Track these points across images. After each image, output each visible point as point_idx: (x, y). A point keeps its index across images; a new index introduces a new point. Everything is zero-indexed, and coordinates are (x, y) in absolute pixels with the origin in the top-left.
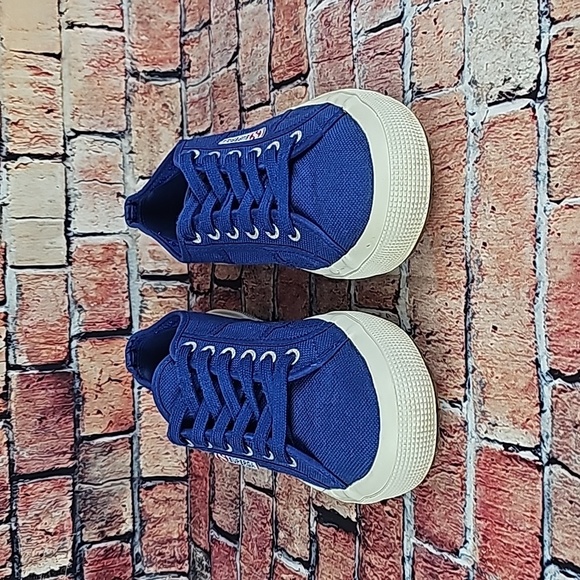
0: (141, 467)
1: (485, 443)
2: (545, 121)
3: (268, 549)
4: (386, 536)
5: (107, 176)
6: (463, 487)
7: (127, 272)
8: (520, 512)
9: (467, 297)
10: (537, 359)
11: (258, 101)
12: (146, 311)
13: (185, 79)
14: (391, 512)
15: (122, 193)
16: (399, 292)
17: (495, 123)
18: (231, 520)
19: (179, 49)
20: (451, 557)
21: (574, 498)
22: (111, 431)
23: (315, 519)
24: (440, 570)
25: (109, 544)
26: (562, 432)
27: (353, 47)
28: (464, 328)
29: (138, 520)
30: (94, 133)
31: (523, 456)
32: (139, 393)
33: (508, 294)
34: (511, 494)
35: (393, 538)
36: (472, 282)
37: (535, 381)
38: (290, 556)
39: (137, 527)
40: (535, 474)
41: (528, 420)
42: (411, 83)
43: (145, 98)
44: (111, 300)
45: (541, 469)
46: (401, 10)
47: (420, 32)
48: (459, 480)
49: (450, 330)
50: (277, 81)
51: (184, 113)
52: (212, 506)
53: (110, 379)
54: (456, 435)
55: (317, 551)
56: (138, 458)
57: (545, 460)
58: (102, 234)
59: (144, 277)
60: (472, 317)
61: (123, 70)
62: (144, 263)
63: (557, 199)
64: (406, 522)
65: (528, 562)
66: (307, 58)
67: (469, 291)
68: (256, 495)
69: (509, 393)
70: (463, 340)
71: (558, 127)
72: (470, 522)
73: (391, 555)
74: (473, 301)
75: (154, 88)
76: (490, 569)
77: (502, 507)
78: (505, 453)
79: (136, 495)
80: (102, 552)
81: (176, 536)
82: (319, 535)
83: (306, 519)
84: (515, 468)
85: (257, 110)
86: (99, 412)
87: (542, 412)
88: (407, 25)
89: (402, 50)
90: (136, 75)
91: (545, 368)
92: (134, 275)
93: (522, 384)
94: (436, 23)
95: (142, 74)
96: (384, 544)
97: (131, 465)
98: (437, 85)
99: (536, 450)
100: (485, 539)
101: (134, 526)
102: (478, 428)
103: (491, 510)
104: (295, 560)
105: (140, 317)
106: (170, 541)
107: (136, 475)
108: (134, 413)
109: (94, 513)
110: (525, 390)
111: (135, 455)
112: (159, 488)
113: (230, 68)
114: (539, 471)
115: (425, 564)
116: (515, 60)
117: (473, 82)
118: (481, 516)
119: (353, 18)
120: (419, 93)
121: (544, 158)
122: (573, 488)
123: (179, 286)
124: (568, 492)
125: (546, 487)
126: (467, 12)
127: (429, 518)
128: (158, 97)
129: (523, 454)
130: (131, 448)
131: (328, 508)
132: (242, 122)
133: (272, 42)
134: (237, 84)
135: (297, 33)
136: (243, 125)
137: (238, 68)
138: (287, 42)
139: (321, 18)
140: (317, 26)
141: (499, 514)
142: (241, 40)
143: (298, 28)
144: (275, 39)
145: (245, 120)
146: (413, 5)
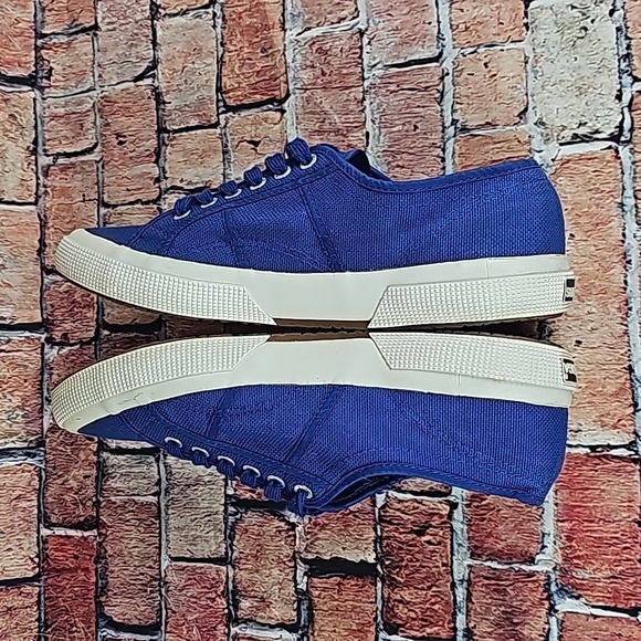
2: (630, 161)
3: (219, 627)
4: (424, 567)
8: (614, 504)
10: (630, 366)
11: (194, 123)
13: (42, 89)
14: (434, 541)
17: (568, 161)
18: (143, 608)
19: (33, 53)
20: (524, 567)
23: (305, 574)
24: (508, 583)
27: (364, 79)
31: (615, 455)
33: (594, 310)
34: (603, 491)
35: (437, 567)
37: (628, 385)
38: (264, 625)
40: (630, 467)
41: (619, 421)
42: (453, 120)
45: (638, 461)
46: (438, 51)
47: (465, 74)
50: (230, 102)
51: (40, 128)
52: (103, 599)
55: (311, 608)
60: (550, 335)
64: (456, 546)
65: (625, 548)
66: (287, 83)
68: (194, 569)
69: (594, 399)
72: (549, 525)
73: (433, 585)
76: (577, 566)
77: (591, 505)
78: (592, 454)
82: (311, 590)
83: (290, 577)
84: (605, 466)
85: (193, 132)
87: (636, 411)
88: (448, 65)
89: (440, 88)
93: (611, 389)
94: (487, 67)
96: (422, 576)
98: (488, 123)
99: (630, 446)
100: (569, 539)
103: (577, 510)
104: (272, 627)
110: (616, 394)
113: (139, 83)
114: (636, 463)
115: (487, 582)
116: (592, 107)
117: (540, 123)
118: (565, 518)
119: (365, 51)
120: (464, 129)
121: (629, 193)
126: (530, 61)
127: (489, 535)
128: (4, 105)
129: (614, 452)
131: (328, 558)
132: (161, 144)
133: (221, 62)
134: (154, 102)
135: (267, 56)
136: (163, 148)
137: (156, 84)
138: (250, 64)
139: (310, 46)
140: (303, 52)
141: (588, 512)
142: (160, 54)
143: (270, 51)
144: (226, 59)
145: (167, 142)
146: (454, 48)
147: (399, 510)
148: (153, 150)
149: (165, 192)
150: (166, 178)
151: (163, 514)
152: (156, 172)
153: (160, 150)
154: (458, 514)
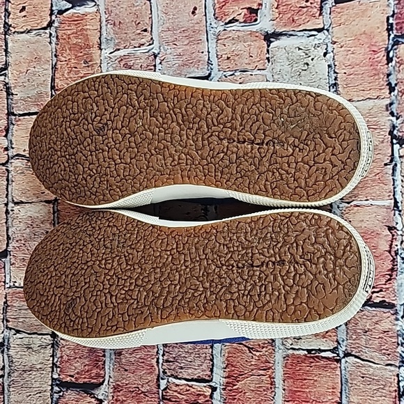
1: (291, 352)
6: (272, 383)
8: (323, 390)
21: (365, 374)
26: (354, 337)
31: (323, 356)
34: (316, 381)
40: (334, 365)
41: (327, 332)
45: (339, 361)
46: (208, 72)
48: (269, 379)
54: (264, 349)
57: (342, 355)
63: (347, 201)
77: (307, 390)
78: (308, 355)
84: (317, 364)
87: (338, 326)
99: (334, 350)
102: (285, 343)
103: (298, 393)
114: (337, 362)
118: (290, 399)
119: (158, 68)
122: (363, 368)
124: (360, 372)
125: (343, 372)
129: (323, 354)
132: (10, 123)
133: (54, 68)
134: (5, 93)
135: (88, 66)
136: (11, 127)
137: (7, 81)
138: (76, 71)
139: (119, 62)
140: (114, 66)
141: (305, 395)
142: (10, 60)
143: (90, 63)
144: (58, 66)
145: (14, 122)
146: (219, 71)
147: (176, 391)
148: (3, 127)
149: (12, 158)
150: (13, 148)
151: (6, 391)
152: (5, 143)
153: (9, 128)
154: (217, 395)
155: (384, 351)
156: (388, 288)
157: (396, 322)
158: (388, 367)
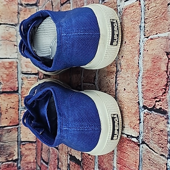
0: (21, 137)
2: (143, 5)
3: (56, 168)
4: (89, 167)
5: (11, 39)
6: (113, 151)
7: (17, 72)
8: (132, 162)
9: (116, 78)
10: (139, 102)
12: (23, 85)
13: (38, 6)
14: (91, 158)
15: (16, 45)
16: (96, 76)
17: (126, 9)
18: (47, 157)
21: (150, 158)
22: (11, 125)
23: (69, 159)
25: (9, 163)
26: (147, 131)
28: (115, 89)
29: (19, 155)
30: (7, 24)
31: (133, 140)
32: (21, 113)
33: (129, 76)
34: (129, 155)
35: (91, 168)
36: (118, 72)
37: (138, 110)
39: (19, 157)
40: (137, 147)
41: (135, 126)
43: (25, 13)
44: (11, 81)
45: (139, 145)
49: (111, 90)
50: (62, 3)
52: (42, 152)
53: (10, 108)
56: (20, 134)
57: (141, 142)
58: (9, 58)
59: (23, 73)
60: (118, 85)
61: (17, 3)
62: (23, 69)
63: (147, 36)
64: (95, 162)
67: (117, 75)
68: (53, 149)
69: (129, 115)
70: (115, 94)
71: (148, 7)
72: (115, 164)
74: (118, 79)
75: (28, 10)
77: (125, 160)
79: (19, 147)
80: (7, 165)
81: (32, 161)
82: (70, 165)
83: (67, 159)
84: (130, 145)
86: (7, 118)
87: (140, 123)
90: (21, 5)
91: (141, 105)
92: (20, 72)
93: (133, 111)
95: (24, 5)
97: (18, 137)
99: (137, 138)
101: (18, 157)
103: (122, 160)
105: (22, 87)
106: (30, 163)
107: (19, 140)
108: (19, 119)
109: (4, 152)
110: (134, 114)
111: (19, 133)
112: (27, 145)
114: (138, 146)
118: (119, 163)
120: (103, 1)
121: (143, 21)
122: (150, 154)
123: (35, 77)
124: (148, 156)
125: (141, 153)
127: (102, 162)
128: (29, 12)
130: (18, 131)
131: (73, 155)
155: (160, 145)
156: (163, 99)
157: (167, 125)
158: (162, 157)
